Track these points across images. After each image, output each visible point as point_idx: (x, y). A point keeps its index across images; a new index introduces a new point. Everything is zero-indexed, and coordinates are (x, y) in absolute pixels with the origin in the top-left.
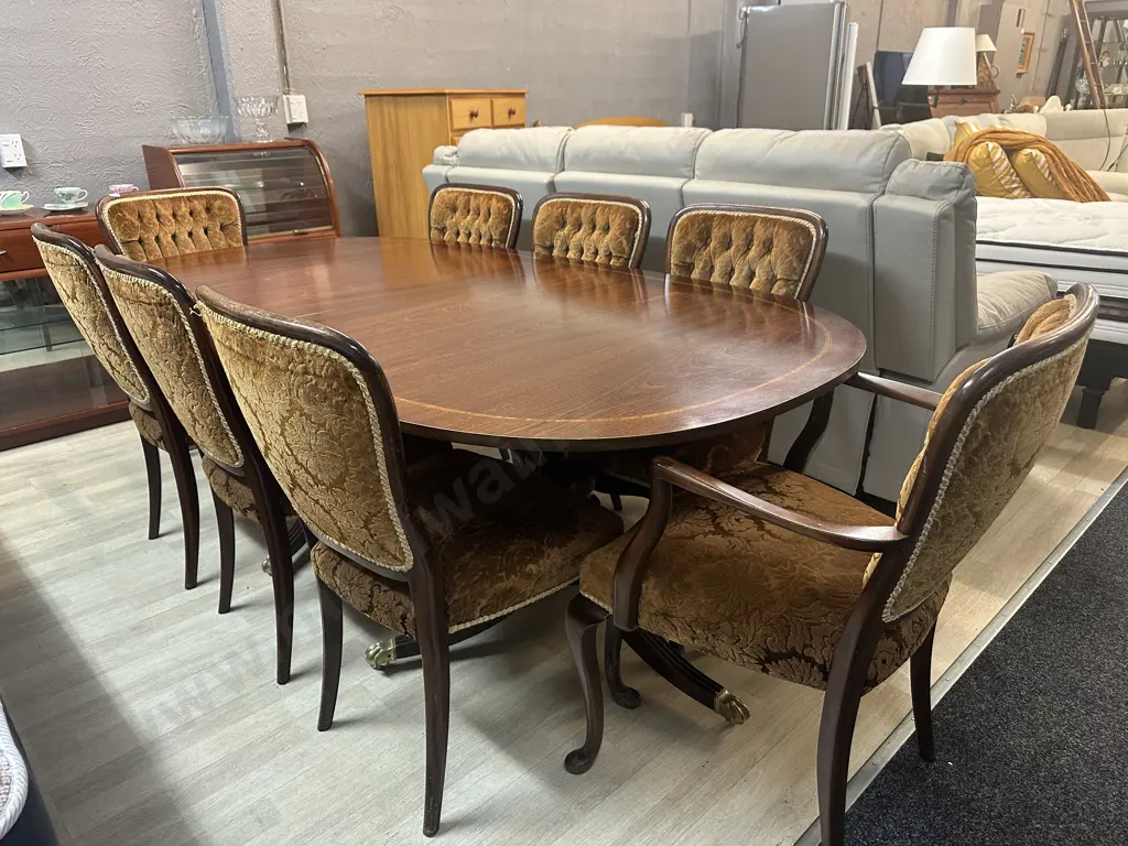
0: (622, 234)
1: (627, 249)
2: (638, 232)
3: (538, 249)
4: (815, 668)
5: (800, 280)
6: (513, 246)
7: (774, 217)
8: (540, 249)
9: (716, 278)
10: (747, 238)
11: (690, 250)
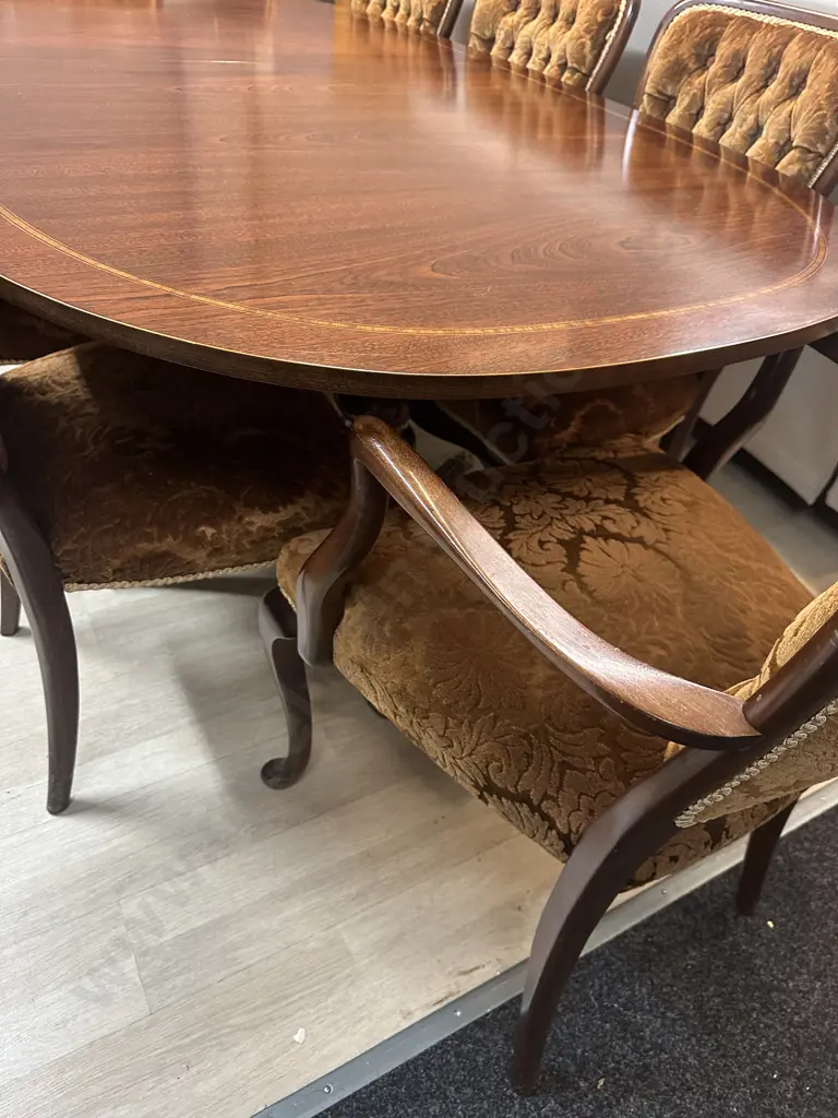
0: (587, 31)
1: (589, 58)
2: (612, 33)
3: (474, 42)
4: (554, 832)
5: (827, 154)
6: (447, 34)
7: (824, 32)
8: (477, 42)
9: (701, 129)
10: (770, 63)
11: (676, 72)
